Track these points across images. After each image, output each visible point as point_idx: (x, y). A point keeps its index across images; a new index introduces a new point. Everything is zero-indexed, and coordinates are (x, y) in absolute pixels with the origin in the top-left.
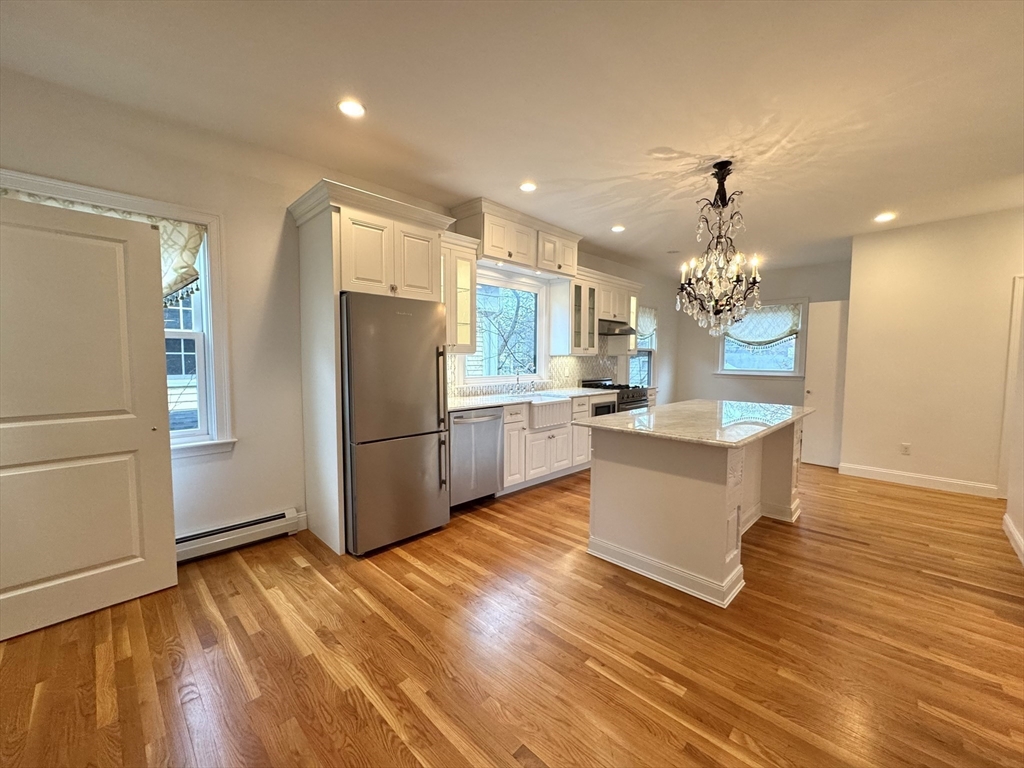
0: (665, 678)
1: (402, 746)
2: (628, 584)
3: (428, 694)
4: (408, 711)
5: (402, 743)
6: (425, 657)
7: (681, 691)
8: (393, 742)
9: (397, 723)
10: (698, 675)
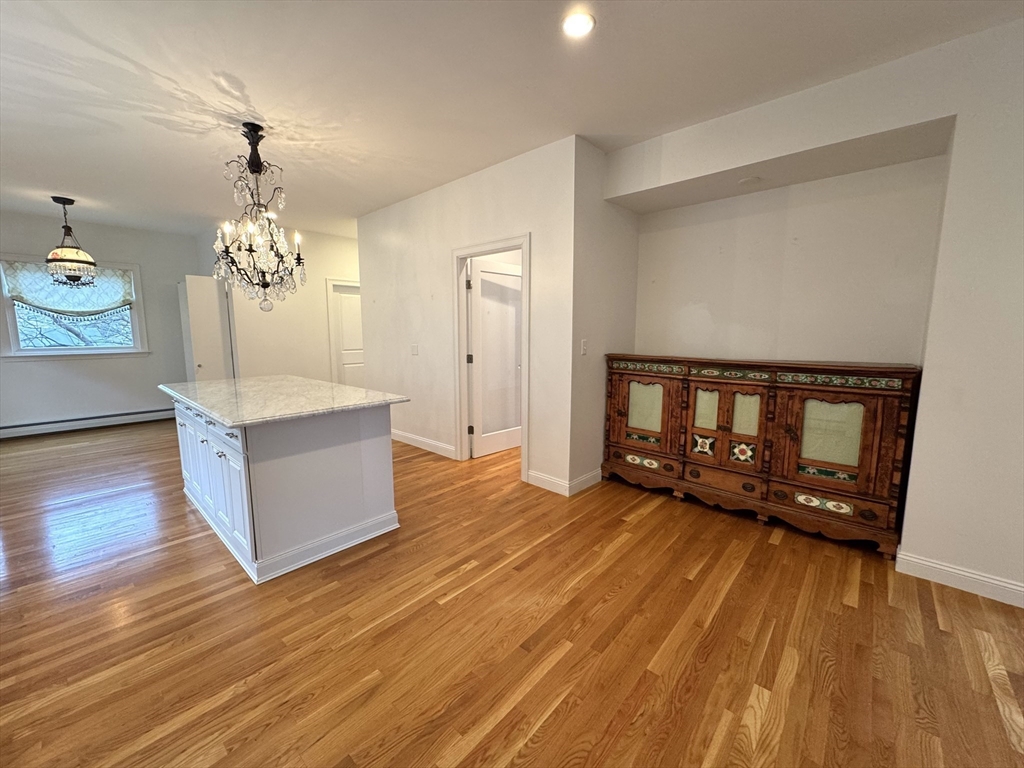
0: (464, 567)
1: (530, 744)
2: (342, 565)
3: (463, 733)
4: (486, 751)
5: (526, 745)
6: (400, 753)
7: (474, 563)
8: (525, 756)
9: (503, 757)
10: (462, 553)
